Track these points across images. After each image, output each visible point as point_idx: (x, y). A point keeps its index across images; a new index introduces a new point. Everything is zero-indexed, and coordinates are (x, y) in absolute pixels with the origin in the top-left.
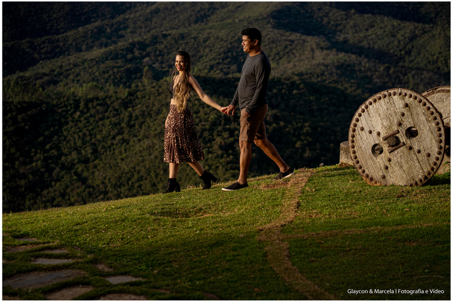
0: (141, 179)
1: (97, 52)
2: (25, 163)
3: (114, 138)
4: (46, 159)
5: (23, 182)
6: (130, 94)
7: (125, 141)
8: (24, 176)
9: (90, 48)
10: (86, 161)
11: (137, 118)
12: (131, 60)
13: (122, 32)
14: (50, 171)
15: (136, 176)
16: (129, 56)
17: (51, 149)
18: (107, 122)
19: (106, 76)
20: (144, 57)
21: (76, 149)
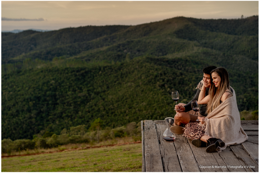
0: (127, 99)
1: (105, 48)
2: (80, 92)
3: (115, 82)
4: (88, 91)
5: (79, 100)
6: (122, 64)
7: (120, 83)
8: (80, 97)
9: (102, 46)
10: (104, 91)
11: (124, 74)
12: (119, 51)
13: (114, 40)
14: (90, 95)
15: (125, 98)
16: (119, 49)
17: (90, 86)
18: (112, 76)
19: (110, 57)
20: (124, 50)
21: (100, 86)
